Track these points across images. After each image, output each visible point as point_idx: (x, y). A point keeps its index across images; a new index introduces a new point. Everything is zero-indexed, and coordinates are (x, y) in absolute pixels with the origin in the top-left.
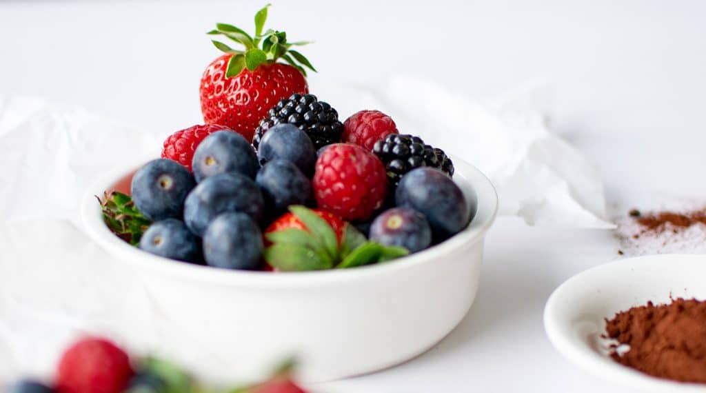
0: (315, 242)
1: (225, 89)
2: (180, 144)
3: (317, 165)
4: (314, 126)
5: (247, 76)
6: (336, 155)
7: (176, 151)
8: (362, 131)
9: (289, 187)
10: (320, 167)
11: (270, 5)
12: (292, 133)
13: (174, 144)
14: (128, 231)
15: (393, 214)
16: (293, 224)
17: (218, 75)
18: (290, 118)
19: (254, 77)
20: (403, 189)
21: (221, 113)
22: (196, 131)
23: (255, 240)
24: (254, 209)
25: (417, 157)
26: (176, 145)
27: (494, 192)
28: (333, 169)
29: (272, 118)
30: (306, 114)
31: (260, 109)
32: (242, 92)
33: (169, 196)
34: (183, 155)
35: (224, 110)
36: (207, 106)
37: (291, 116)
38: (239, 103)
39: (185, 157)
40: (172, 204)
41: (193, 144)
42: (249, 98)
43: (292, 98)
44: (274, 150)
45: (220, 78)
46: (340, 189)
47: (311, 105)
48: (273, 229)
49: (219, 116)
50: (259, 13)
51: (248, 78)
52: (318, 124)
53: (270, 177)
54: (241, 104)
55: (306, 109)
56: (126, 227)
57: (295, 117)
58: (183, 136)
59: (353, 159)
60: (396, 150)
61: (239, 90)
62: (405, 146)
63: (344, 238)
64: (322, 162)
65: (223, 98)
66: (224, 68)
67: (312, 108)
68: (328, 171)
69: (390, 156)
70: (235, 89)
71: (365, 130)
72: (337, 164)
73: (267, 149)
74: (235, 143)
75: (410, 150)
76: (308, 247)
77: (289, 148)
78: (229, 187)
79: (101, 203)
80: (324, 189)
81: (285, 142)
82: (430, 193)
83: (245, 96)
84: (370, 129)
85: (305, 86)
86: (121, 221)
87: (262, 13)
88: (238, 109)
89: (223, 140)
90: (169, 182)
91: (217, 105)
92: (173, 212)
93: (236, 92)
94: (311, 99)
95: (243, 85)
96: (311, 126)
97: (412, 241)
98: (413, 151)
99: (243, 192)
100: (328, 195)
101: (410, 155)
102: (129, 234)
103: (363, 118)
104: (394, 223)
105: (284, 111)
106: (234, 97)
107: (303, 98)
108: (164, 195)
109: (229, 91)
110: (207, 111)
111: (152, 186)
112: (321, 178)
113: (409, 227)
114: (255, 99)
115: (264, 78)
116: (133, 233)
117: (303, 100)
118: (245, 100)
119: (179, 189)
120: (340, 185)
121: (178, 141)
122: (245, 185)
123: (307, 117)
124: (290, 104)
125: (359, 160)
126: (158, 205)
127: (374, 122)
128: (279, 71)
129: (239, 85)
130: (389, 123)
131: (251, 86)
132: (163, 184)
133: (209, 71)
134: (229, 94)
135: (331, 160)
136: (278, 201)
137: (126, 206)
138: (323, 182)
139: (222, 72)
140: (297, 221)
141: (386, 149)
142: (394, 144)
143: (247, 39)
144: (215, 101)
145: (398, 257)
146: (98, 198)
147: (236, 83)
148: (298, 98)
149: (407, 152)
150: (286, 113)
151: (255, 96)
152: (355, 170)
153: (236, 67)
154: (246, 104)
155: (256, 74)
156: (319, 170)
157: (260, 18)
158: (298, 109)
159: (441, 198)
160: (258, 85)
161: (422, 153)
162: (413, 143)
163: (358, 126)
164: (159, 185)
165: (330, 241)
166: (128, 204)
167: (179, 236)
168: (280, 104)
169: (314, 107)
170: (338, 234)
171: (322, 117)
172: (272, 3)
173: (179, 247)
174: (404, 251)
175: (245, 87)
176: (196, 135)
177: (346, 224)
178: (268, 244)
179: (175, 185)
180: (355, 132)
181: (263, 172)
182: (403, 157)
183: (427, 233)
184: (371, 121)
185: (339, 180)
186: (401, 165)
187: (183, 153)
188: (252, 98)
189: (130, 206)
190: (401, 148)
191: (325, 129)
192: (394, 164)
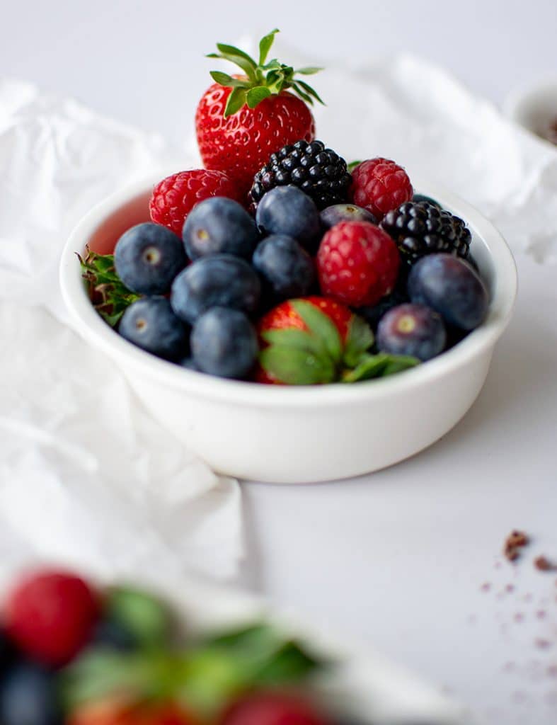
0: (316, 345)
1: (223, 125)
2: (171, 197)
3: (322, 245)
4: (319, 183)
5: (248, 112)
6: (345, 238)
7: (165, 203)
8: (373, 188)
9: (290, 273)
10: (327, 249)
11: (278, 31)
12: (296, 202)
13: (164, 195)
14: (110, 302)
15: (405, 313)
16: (292, 320)
17: (216, 108)
18: (294, 171)
19: (256, 115)
20: (417, 280)
21: (218, 151)
22: (189, 181)
23: (250, 345)
24: (249, 299)
25: (434, 236)
26: (167, 197)
27: (513, 265)
28: (340, 254)
29: (274, 167)
30: (312, 168)
31: (260, 151)
32: (242, 130)
33: (155, 273)
34: (174, 209)
35: (222, 148)
36: (202, 139)
37: (296, 170)
38: (237, 142)
39: (175, 211)
40: (159, 281)
41: (185, 198)
42: (249, 138)
43: (297, 145)
44: (274, 220)
45: (218, 112)
46: (346, 277)
47: (318, 157)
48: (269, 326)
49: (216, 152)
50: (265, 38)
51: (250, 115)
52: (324, 180)
53: (270, 257)
54: (239, 144)
55: (312, 162)
56: (108, 298)
57: (299, 171)
58: (175, 186)
59: (364, 243)
60: (411, 225)
61: (239, 127)
62: (421, 223)
63: (349, 336)
64: (328, 243)
65: (221, 133)
66: (223, 100)
67: (319, 160)
68: (335, 256)
69: (405, 232)
70: (234, 127)
71: (377, 187)
72: (345, 248)
73: (267, 216)
74: (232, 217)
75: (426, 225)
76: (309, 351)
77: (292, 220)
78: (222, 278)
79: (81, 262)
80: (329, 274)
81: (287, 212)
82: (448, 291)
83: (245, 135)
84: (382, 187)
85: (312, 124)
86: (102, 291)
87: (268, 39)
88: (236, 148)
89: (218, 211)
90: (156, 256)
91: (214, 141)
92: (160, 290)
93: (236, 130)
94: (318, 147)
95: (243, 122)
96: (316, 183)
97: (425, 348)
98: (430, 227)
99: (237, 284)
100: (332, 282)
101: (427, 232)
102: (111, 306)
103: (375, 171)
104: (405, 324)
105: (287, 162)
106: (233, 135)
107: (309, 147)
108: (151, 271)
109: (228, 128)
110: (202, 144)
111: (137, 260)
112: (327, 261)
113: (422, 332)
114: (256, 139)
115: (267, 116)
116: (115, 304)
117: (309, 149)
118: (244, 140)
119: (167, 264)
120: (346, 273)
121: (169, 193)
122: (242, 275)
123: (312, 171)
124: (294, 153)
125: (370, 245)
126: (143, 280)
127: (386, 178)
128: (284, 107)
129: (239, 124)
130: (402, 179)
131: (252, 125)
132: (149, 258)
133: (206, 101)
134: (228, 131)
135: (339, 242)
136: (277, 287)
137: (109, 272)
138: (329, 267)
139: (220, 105)
140: (297, 317)
141: (400, 222)
142: (409, 217)
143: (251, 65)
144: (213, 136)
145: (407, 367)
146: (79, 256)
147: (236, 119)
148: (304, 146)
149: (423, 229)
150: (289, 165)
151: (256, 136)
152: (364, 256)
153: (238, 102)
154: (245, 144)
155: (257, 110)
156: (324, 252)
157: (266, 44)
158: (304, 162)
159: (459, 296)
160: (260, 126)
161: (440, 229)
162: (430, 216)
163: (368, 181)
164: (144, 259)
165: (333, 345)
166: (110, 268)
167: (164, 321)
168: (284, 151)
169: (320, 159)
170: (342, 330)
171: (330, 171)
172: (280, 29)
173: (165, 334)
174: (413, 360)
175: (246, 125)
176: (189, 187)
177: (353, 317)
178: (264, 345)
179: (163, 259)
180: (364, 188)
181: (261, 252)
182: (418, 235)
183: (441, 337)
184: (382, 176)
185: (346, 267)
186: (416, 244)
187: (173, 207)
188: (253, 138)
189: (113, 272)
190: (417, 224)
191: (331, 185)
192: (408, 241)
